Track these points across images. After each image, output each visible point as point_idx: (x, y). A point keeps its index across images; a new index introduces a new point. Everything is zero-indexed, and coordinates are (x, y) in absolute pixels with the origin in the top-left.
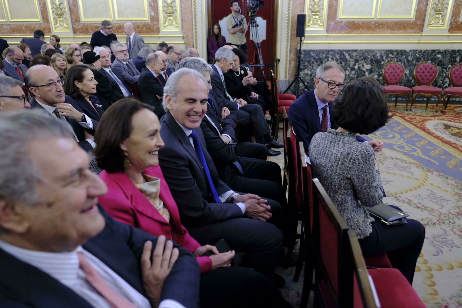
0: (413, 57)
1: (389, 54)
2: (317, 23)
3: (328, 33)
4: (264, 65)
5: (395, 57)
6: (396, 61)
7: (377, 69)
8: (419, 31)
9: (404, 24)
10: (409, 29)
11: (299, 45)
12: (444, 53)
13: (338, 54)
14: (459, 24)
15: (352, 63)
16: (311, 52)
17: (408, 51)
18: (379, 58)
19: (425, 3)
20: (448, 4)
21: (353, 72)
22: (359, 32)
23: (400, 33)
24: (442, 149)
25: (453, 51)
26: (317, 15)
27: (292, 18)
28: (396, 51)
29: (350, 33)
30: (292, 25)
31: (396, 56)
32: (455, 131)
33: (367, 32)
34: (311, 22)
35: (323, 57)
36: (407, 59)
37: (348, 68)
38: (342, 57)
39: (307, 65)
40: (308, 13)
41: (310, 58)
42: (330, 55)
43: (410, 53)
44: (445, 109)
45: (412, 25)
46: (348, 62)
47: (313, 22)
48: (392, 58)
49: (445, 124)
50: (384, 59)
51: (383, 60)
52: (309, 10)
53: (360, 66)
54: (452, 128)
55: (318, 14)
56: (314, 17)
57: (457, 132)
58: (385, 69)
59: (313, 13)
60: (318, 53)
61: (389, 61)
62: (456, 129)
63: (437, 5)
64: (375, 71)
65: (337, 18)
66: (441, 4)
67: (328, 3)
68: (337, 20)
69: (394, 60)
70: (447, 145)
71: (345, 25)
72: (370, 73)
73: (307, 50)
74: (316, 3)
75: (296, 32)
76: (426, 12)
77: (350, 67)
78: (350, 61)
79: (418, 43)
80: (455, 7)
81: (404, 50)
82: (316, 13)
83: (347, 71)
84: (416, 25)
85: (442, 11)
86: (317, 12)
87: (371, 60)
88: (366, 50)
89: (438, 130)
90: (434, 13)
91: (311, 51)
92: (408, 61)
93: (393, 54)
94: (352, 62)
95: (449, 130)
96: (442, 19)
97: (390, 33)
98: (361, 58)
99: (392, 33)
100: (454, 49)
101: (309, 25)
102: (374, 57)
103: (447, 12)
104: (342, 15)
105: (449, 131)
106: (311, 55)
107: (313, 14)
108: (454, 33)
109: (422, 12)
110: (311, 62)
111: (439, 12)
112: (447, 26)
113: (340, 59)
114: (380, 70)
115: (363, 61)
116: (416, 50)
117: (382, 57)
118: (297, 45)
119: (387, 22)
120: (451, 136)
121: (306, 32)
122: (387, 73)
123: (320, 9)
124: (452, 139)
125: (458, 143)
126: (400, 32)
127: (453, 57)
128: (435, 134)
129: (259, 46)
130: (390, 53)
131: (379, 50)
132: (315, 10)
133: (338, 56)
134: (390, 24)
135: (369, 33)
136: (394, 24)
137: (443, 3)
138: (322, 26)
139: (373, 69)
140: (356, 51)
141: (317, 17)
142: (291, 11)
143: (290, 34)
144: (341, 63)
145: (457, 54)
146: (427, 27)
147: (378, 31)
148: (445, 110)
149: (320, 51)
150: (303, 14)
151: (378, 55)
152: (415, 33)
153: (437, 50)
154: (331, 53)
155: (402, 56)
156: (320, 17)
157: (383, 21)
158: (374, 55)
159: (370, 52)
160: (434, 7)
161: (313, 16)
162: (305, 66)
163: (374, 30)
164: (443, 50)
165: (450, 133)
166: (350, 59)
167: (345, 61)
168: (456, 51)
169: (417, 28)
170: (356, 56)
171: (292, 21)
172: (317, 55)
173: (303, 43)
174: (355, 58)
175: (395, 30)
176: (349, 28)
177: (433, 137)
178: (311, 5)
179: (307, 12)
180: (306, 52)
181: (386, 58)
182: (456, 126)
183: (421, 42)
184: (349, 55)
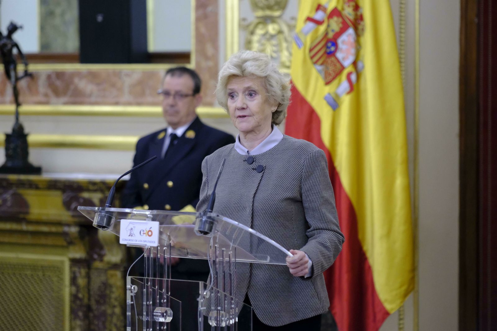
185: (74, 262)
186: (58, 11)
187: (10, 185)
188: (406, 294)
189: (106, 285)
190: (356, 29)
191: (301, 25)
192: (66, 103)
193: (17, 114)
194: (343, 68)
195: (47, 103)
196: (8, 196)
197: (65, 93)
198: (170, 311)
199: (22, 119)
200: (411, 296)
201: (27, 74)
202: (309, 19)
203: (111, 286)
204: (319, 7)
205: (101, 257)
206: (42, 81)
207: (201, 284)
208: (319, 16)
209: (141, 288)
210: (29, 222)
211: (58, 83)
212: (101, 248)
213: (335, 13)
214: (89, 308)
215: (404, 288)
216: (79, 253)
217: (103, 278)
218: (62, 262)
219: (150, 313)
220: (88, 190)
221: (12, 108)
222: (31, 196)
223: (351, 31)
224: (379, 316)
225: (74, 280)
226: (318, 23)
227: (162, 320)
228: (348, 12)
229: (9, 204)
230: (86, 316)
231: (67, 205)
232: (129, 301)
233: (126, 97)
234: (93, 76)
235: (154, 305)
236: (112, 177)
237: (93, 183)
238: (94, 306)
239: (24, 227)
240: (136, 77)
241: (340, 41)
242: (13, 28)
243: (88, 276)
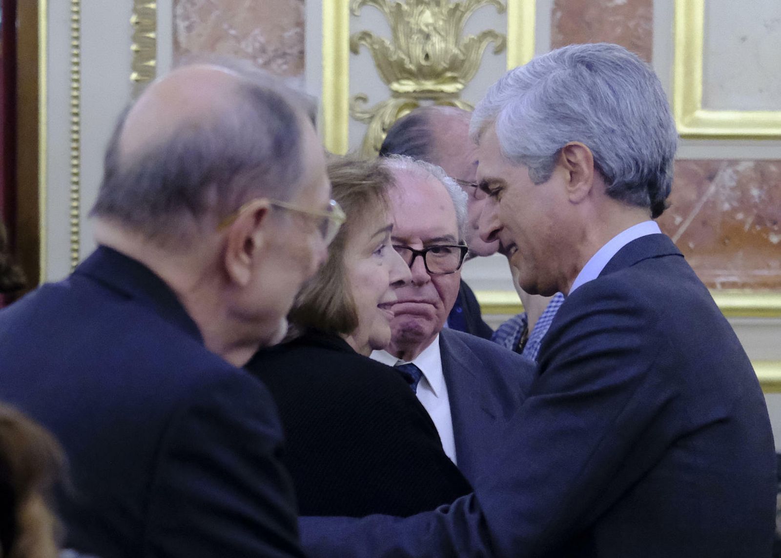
40: (345, 79)
52: (354, 49)
55: (449, 88)
59: (395, 86)
71: (744, 203)
82: (429, 85)
86: (436, 75)
104: (702, 106)
107: (396, 94)
123: (468, 48)
132: (418, 52)
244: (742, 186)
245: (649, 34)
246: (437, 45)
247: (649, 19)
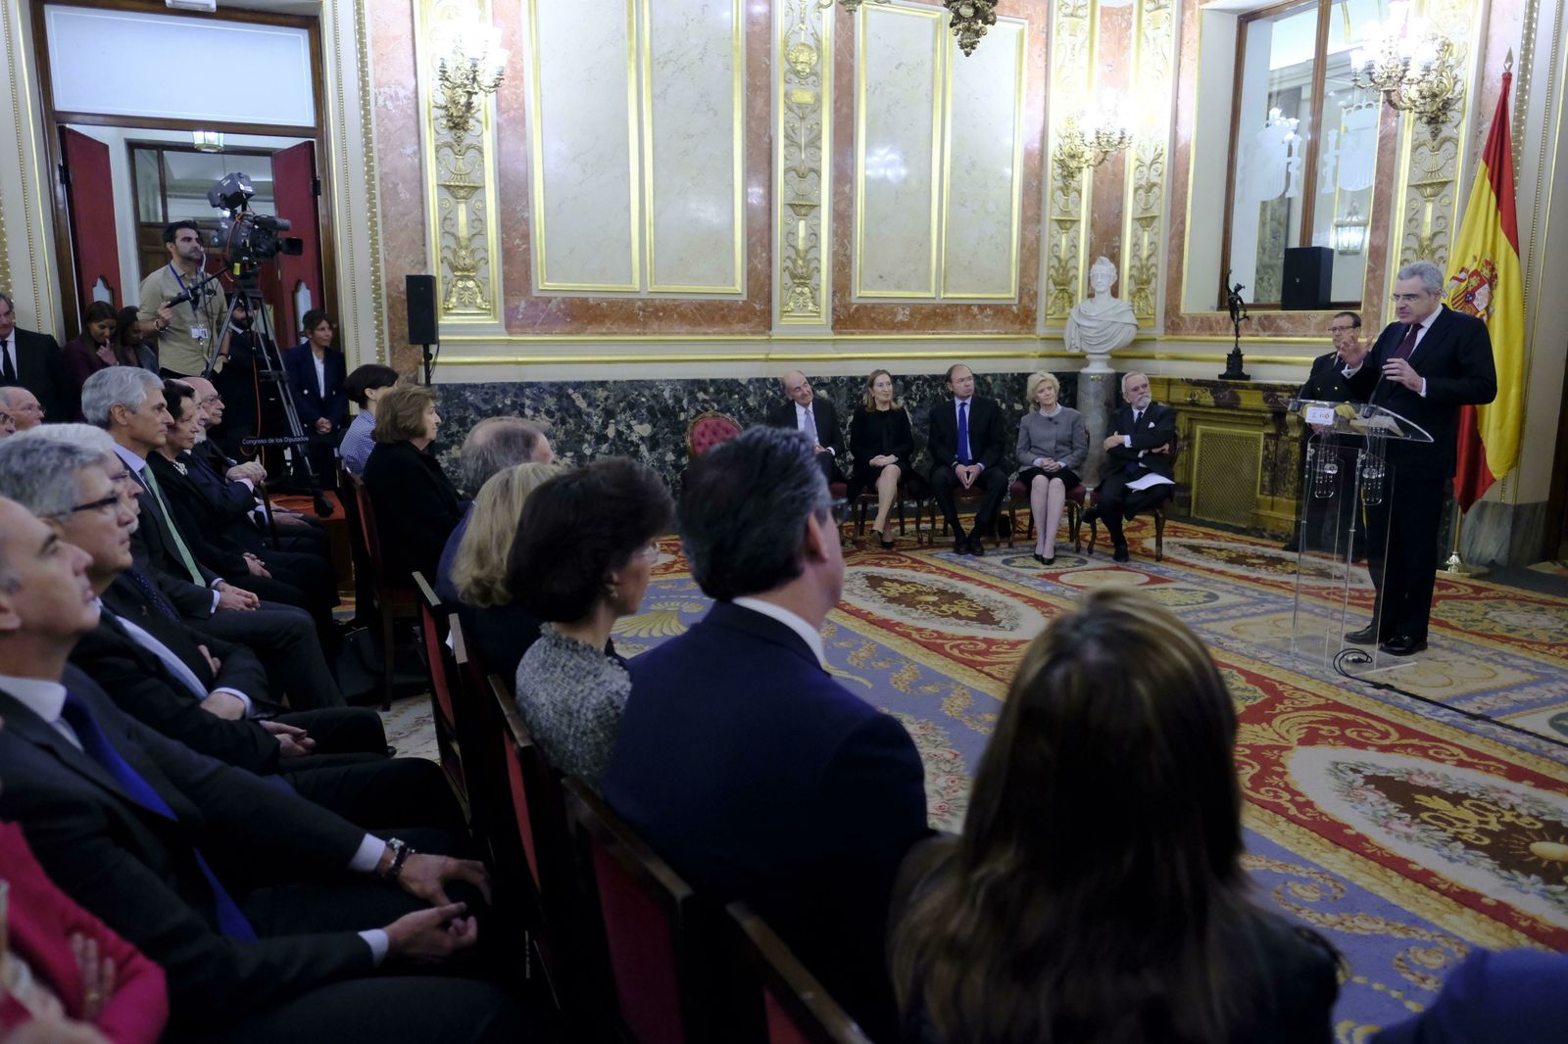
0: (759, 398)
1: (696, 390)
2: (472, 303)
3: (510, 334)
4: (307, 439)
5: (714, 401)
6: (717, 411)
7: (669, 435)
8: (762, 328)
9: (722, 309)
10: (737, 323)
11: (422, 370)
12: (833, 386)
13: (552, 394)
14: (852, 311)
15: (596, 421)
16: (464, 391)
17: (744, 382)
18: (670, 402)
19: (764, 255)
20: (819, 261)
21: (604, 447)
22: (604, 330)
23: (714, 333)
24: (874, 643)
25: (853, 379)
26: (469, 278)
27: (388, 285)
28: (713, 382)
29: (578, 334)
30: (391, 307)
31: (715, 396)
32: (895, 590)
33: (627, 330)
34: (454, 300)
35: (505, 405)
36: (746, 404)
37: (588, 437)
38: (565, 402)
39: (458, 432)
40: (440, 272)
41: (466, 409)
42: (528, 398)
43: (751, 388)
44: (862, 534)
45: (742, 313)
46: (585, 417)
47: (459, 299)
48: (704, 401)
49: (869, 574)
50: (685, 407)
51: (682, 410)
52: (442, 262)
53: (622, 428)
54: (886, 583)
55: (472, 274)
56: (460, 284)
57: (900, 593)
58: (692, 435)
59: (456, 273)
60: (487, 393)
61: (698, 412)
62: (896, 585)
63: (794, 262)
64: (667, 442)
65: (533, 286)
66: (803, 259)
67: (500, 245)
68: (535, 294)
69: (713, 408)
70: (885, 632)
71: (560, 310)
72: (652, 449)
73: (451, 385)
74: (463, 244)
75: (407, 329)
76: (770, 277)
77: (591, 434)
78: (588, 415)
79: (767, 360)
80: (837, 269)
81: (733, 380)
82: (466, 273)
83: (586, 445)
84: (754, 312)
85: (809, 277)
86: (468, 270)
87: (650, 410)
88: (631, 382)
89: (856, 592)
90: (790, 283)
91: (464, 387)
92: (749, 410)
93: (706, 392)
94: (595, 418)
95: (879, 589)
96: (813, 298)
97: (689, 333)
98: (621, 405)
99: (692, 334)
100: (854, 375)
101: (449, 309)
102: (658, 402)
103: (820, 281)
104: (547, 281)
105: (880, 592)
106: (466, 399)
107: (456, 276)
108: (845, 334)
109: (762, 278)
110: (469, 420)
111: (802, 281)
112: (827, 318)
113: (558, 410)
114: (676, 437)
115: (628, 413)
116: (765, 380)
117: (678, 400)
118: (417, 369)
119: (677, 303)
120: (887, 604)
121: (440, 330)
122: (700, 444)
123: (477, 262)
124: (892, 613)
125: (907, 621)
126: (716, 329)
127: (855, 395)
128: (849, 604)
129: (280, 375)
130: (699, 390)
131: (668, 381)
132: (462, 263)
133: (551, 402)
134: (685, 308)
135: (633, 334)
136: (696, 309)
137: (809, 257)
138: (488, 312)
139: (660, 436)
140: (602, 384)
141: (471, 284)
142: (382, 264)
143: (386, 336)
144: (563, 422)
145: (863, 386)
146: (781, 316)
147: (655, 327)
148: (862, 538)
149: (494, 387)
150: (423, 274)
151: (666, 394)
152: (753, 333)
153: (814, 378)
154: (528, 391)
155: (730, 396)
156: (480, 284)
157: (666, 300)
158: (657, 396)
159: (643, 387)
160: (787, 267)
161: (457, 281)
162: (452, 434)
163: (645, 325)
164: (827, 378)
165: (883, 596)
166: (590, 410)
167: (575, 416)
168: (859, 380)
169: (757, 320)
170: (606, 399)
171: (389, 296)
172: (485, 401)
173: (435, 364)
174: (602, 406)
175: (701, 325)
176: (574, 318)
177: (846, 614)
178: (448, 247)
179: (435, 269)
180: (448, 391)
181: (690, 403)
182: (896, 577)
183: (771, 356)
184: (585, 396)
185: (1267, 435)
186: (1266, 277)
187: (1229, 386)
188: (1510, 468)
189: (1288, 451)
190: (1491, 285)
191: (1447, 282)
192: (1269, 336)
193: (1237, 342)
194: (1478, 311)
195: (1257, 335)
196: (1227, 393)
197: (1269, 330)
198: (1336, 467)
199: (1239, 345)
200: (1515, 468)
201: (1245, 316)
202: (1454, 278)
203: (1291, 452)
204: (1463, 270)
205: (1286, 434)
206: (1255, 321)
207: (1360, 450)
208: (1462, 276)
209: (1317, 451)
210: (1240, 410)
211: (1265, 322)
212: (1287, 427)
213: (1476, 273)
214: (1275, 465)
215: (1510, 463)
216: (1271, 430)
217: (1286, 446)
218: (1260, 435)
219: (1322, 467)
220: (1281, 391)
221: (1234, 338)
222: (1242, 394)
223: (1486, 286)
224: (1487, 482)
225: (1266, 447)
226: (1461, 280)
227: (1329, 472)
228: (1486, 273)
229: (1227, 397)
230: (1273, 470)
231: (1266, 400)
232: (1308, 459)
233: (1312, 332)
234: (1290, 317)
235: (1326, 462)
236: (1297, 383)
237: (1285, 386)
238: (1278, 464)
239: (1236, 413)
240: (1320, 318)
241: (1476, 293)
242: (1239, 288)
243: (1276, 445)
244: (558, 305)
245: (530, 260)
246: (467, 261)
247: (529, 255)
